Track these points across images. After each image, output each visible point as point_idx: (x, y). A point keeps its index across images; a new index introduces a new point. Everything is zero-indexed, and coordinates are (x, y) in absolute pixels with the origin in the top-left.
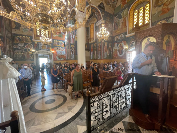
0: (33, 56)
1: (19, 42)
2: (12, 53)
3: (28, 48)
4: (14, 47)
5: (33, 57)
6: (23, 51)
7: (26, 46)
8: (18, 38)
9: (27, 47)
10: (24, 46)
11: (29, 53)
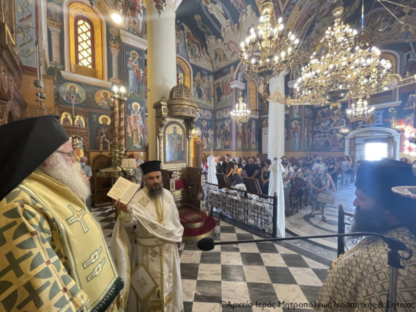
0: (343, 142)
1: (322, 119)
2: (311, 139)
3: (336, 128)
4: (315, 130)
5: (344, 144)
6: (327, 134)
7: (332, 125)
8: (322, 113)
9: (334, 126)
10: (329, 125)
11: (336, 137)
